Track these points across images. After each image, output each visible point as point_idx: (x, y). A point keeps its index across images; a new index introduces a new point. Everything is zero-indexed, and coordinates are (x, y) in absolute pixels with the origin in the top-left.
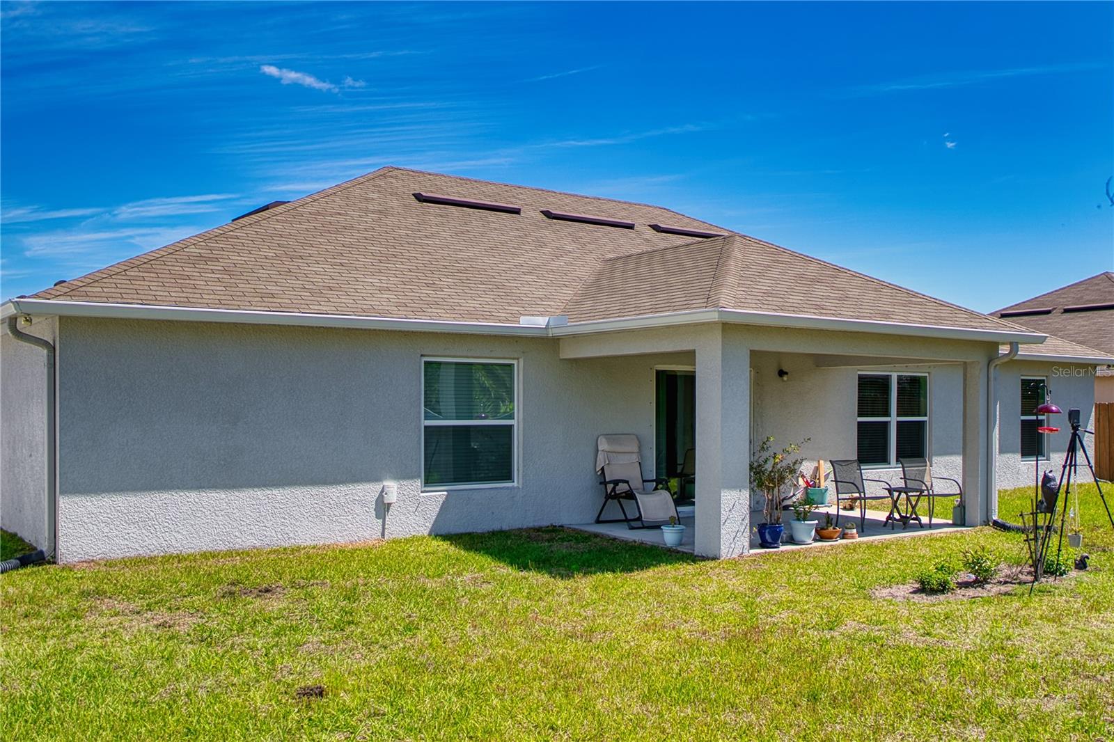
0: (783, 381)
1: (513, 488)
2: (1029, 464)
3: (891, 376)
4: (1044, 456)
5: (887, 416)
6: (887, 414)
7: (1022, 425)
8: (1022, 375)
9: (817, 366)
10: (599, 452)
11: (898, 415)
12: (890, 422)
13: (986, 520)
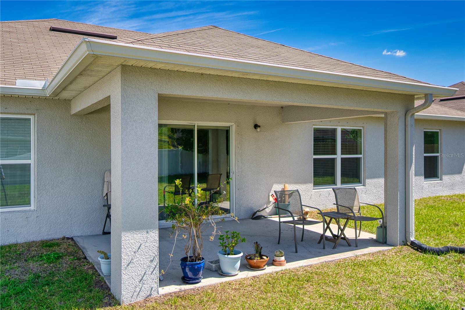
0: (257, 132)
1: (30, 211)
2: (429, 183)
3: (337, 128)
4: (439, 178)
5: (335, 155)
6: (334, 153)
7: (424, 159)
8: (424, 129)
9: (283, 122)
10: (105, 183)
11: (342, 154)
12: (336, 158)
13: (404, 241)
